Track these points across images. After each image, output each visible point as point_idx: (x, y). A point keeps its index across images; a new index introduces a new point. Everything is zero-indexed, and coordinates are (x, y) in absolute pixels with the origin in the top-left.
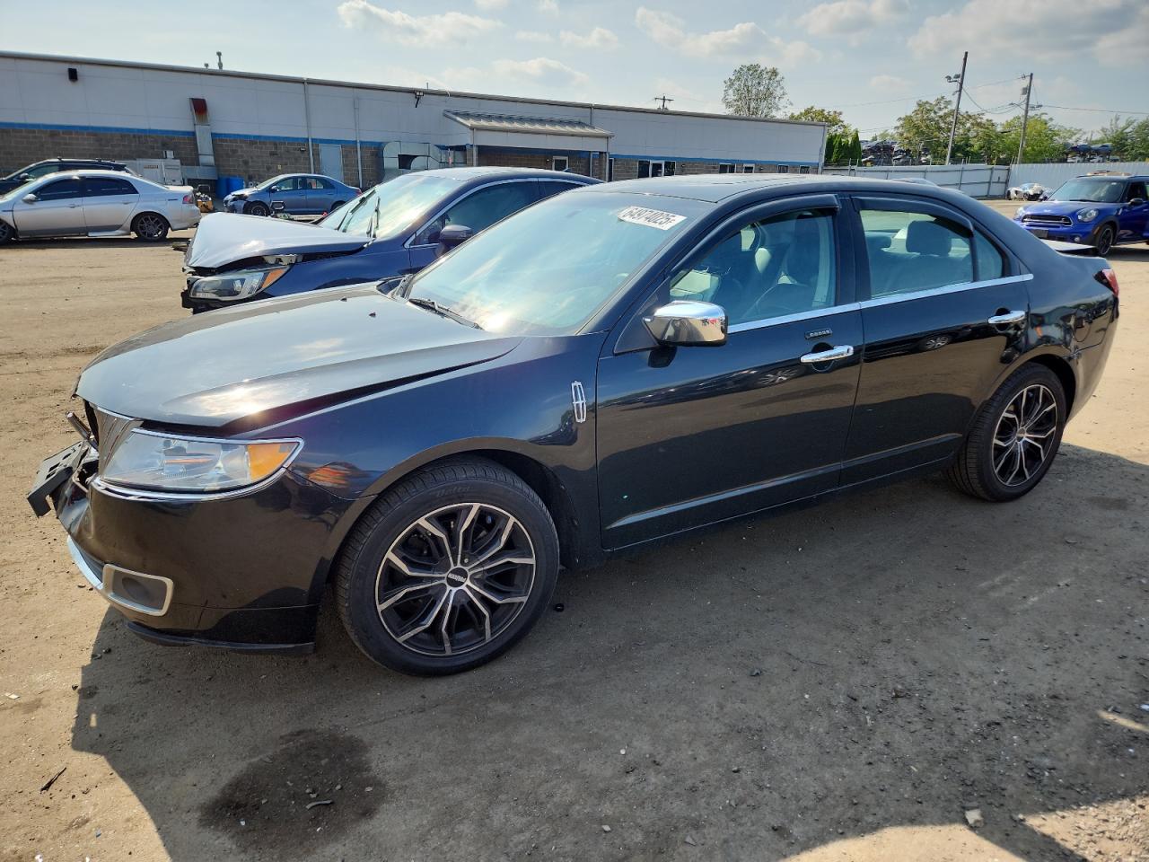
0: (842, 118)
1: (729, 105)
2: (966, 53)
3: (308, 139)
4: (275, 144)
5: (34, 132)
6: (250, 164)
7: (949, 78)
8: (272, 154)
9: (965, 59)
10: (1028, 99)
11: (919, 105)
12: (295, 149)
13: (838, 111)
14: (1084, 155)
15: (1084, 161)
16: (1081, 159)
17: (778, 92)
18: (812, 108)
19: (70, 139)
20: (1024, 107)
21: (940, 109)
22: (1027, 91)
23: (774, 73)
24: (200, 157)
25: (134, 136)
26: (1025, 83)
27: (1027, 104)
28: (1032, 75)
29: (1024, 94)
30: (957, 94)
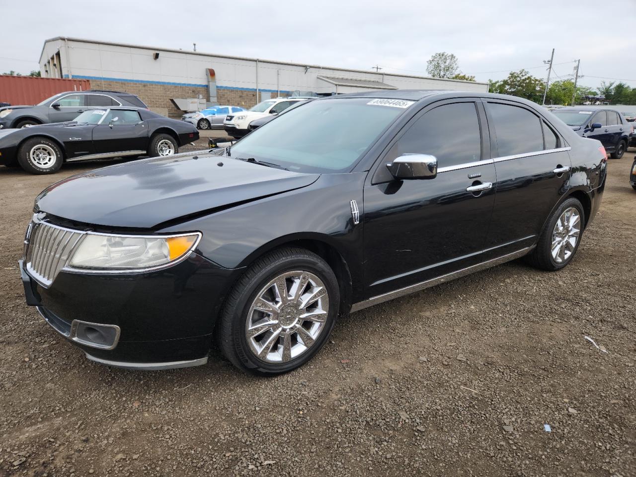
0: (475, 79)
1: (430, 73)
2: (554, 49)
3: (256, 90)
4: (242, 92)
5: (136, 84)
6: (231, 101)
7: (545, 62)
8: (241, 97)
9: (553, 52)
11: (511, 74)
12: (250, 94)
13: (473, 76)
14: (591, 101)
15: (591, 104)
16: (590, 103)
18: (459, 74)
19: (153, 88)
21: (522, 76)
22: (577, 68)
24: (211, 98)
25: (181, 87)
26: (576, 64)
27: (577, 75)
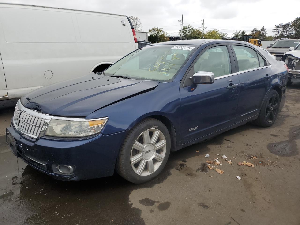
10: (203, 26)
17: (139, 24)
20: (203, 28)
23: (137, 18)
28: (203, 20)
29: (202, 25)
30: (181, 25)
